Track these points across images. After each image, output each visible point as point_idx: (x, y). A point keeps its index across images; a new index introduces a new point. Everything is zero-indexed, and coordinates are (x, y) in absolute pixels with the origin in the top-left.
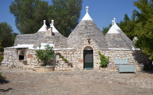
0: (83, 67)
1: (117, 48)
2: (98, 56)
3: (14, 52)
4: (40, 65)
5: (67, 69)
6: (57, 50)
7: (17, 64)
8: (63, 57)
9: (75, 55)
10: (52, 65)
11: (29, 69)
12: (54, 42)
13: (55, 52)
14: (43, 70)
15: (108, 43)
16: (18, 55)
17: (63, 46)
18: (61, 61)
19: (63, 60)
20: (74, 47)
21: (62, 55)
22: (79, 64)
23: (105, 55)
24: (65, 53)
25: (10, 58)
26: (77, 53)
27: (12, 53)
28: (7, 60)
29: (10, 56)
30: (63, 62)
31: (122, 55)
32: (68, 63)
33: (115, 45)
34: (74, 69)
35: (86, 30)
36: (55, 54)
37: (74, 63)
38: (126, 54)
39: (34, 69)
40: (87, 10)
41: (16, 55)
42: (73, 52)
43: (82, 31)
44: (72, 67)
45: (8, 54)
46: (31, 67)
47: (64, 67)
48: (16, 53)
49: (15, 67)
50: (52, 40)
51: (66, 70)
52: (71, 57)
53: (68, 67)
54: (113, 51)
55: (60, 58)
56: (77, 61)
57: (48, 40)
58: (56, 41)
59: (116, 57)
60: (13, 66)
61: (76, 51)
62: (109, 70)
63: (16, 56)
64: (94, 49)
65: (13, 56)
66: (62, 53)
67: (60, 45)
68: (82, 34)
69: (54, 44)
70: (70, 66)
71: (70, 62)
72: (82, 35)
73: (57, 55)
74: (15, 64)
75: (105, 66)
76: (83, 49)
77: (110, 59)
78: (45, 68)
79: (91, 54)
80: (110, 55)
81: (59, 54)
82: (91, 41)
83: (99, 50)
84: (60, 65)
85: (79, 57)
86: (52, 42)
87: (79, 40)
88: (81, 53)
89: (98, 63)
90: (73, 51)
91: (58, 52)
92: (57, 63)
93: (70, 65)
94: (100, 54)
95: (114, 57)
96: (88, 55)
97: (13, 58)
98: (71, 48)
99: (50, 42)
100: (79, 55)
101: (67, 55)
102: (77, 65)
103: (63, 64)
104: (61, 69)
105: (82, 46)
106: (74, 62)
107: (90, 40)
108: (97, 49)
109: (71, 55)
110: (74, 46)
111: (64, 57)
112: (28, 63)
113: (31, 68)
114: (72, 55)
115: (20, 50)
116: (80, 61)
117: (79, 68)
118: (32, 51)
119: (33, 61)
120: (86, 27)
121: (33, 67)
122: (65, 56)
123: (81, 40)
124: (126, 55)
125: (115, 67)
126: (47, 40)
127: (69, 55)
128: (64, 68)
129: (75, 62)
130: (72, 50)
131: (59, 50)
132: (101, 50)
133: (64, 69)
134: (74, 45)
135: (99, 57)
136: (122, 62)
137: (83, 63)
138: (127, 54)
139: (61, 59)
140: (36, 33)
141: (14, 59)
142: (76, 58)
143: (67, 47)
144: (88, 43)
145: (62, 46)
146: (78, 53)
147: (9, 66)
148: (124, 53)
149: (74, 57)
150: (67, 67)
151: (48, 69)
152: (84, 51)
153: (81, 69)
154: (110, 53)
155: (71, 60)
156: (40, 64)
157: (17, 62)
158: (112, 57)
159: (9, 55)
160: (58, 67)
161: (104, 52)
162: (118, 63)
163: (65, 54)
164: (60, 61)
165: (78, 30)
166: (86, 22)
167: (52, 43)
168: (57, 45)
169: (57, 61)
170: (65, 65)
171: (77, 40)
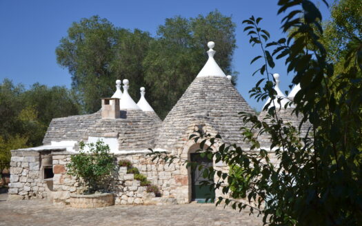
0: (187, 196)
2: (226, 168)
3: (33, 159)
4: (82, 192)
5: (146, 202)
6: (123, 155)
7: (41, 189)
8: (136, 172)
10: (109, 191)
11: (57, 200)
12: (120, 135)
13: (119, 159)
14: (83, 204)
16: (42, 167)
17: (144, 142)
18: (131, 180)
19: (135, 178)
20: (169, 146)
21: (135, 166)
22: (178, 188)
24: (143, 162)
25: (24, 174)
27: (29, 163)
28: (16, 180)
29: (25, 170)
30: (136, 184)
32: (147, 185)
34: (162, 201)
35: (201, 103)
36: (116, 164)
37: (164, 185)
39: (68, 201)
40: (211, 50)
41: (38, 166)
43: (192, 104)
45: (19, 164)
46: (62, 195)
47: (139, 195)
48: (38, 162)
49: (35, 195)
50: (115, 128)
51: (142, 204)
52: (158, 171)
53: (148, 197)
55: (128, 173)
56: (173, 182)
57: (106, 128)
58: (124, 132)
60: (31, 194)
63: (37, 171)
65: (31, 168)
66: (136, 161)
67: (134, 140)
69: (120, 138)
70: (153, 194)
71: (155, 183)
72: (190, 115)
73: (121, 166)
74: (35, 189)
75: (240, 193)
76: (186, 150)
78: (89, 198)
81: (128, 165)
82: (205, 130)
84: (128, 190)
85: (177, 172)
86: (115, 134)
87: (181, 128)
91: (124, 159)
92: (120, 187)
97: (31, 174)
98: (162, 148)
99: (110, 134)
100: (178, 166)
101: (149, 166)
102: (173, 191)
103: (134, 188)
104: (130, 200)
105: (185, 142)
106: (166, 182)
107: (204, 128)
109: (157, 165)
110: (169, 143)
111: (140, 172)
112: (55, 187)
113: (61, 198)
114: (161, 167)
115: (46, 156)
116: (179, 180)
117: (178, 198)
118: (64, 156)
119: (67, 181)
120: (202, 93)
121: (66, 195)
122: (144, 168)
126: (103, 129)
127: (153, 166)
128: (137, 199)
129: (168, 182)
131: (127, 155)
133: (137, 201)
135: (227, 172)
137: (188, 187)
139: (131, 176)
140: (96, 113)
141: (34, 177)
142: (170, 173)
145: (139, 143)
147: (21, 193)
149: (164, 170)
150: (144, 197)
151: (95, 200)
152: (192, 154)
153: (181, 202)
155: (158, 179)
156: (81, 188)
157: (41, 185)
159: (23, 166)
160: (124, 197)
163: (142, 163)
164: (129, 182)
165: (184, 103)
166: (206, 81)
167: (114, 137)
168: (127, 140)
169: (121, 182)
170: (140, 192)
171: (178, 127)
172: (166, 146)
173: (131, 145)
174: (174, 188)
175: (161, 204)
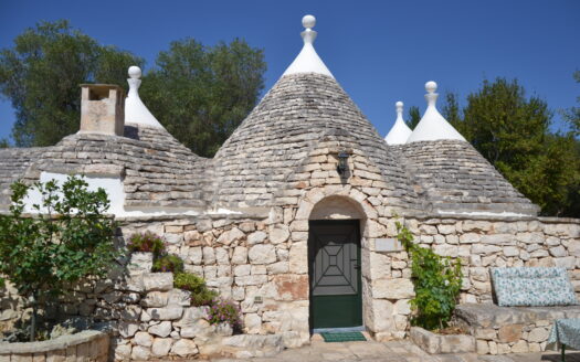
0: (306, 325)
1: (484, 208)
2: (398, 256)
5: (207, 350)
6: (138, 221)
8: (175, 267)
9: (258, 253)
12: (128, 172)
13: (127, 232)
15: (426, 185)
17: (185, 195)
18: (163, 291)
19: (175, 286)
20: (252, 204)
21: (171, 250)
22: (284, 306)
23: (438, 250)
24: (192, 241)
26: (266, 241)
30: (176, 301)
31: (530, 248)
32: (210, 303)
33: (466, 193)
34: (251, 345)
36: (122, 244)
37: (249, 300)
38: (549, 241)
40: (308, 30)
42: (247, 233)
43: (290, 117)
44: (238, 329)
47: (186, 331)
50: (115, 156)
51: (196, 356)
52: (234, 265)
53: (211, 335)
54: (478, 225)
55: (154, 270)
56: (271, 291)
57: (93, 155)
58: (139, 167)
59: (500, 261)
61: (260, 225)
62: (482, 345)
64: (370, 212)
66: (173, 238)
67: (162, 187)
68: (293, 131)
69: (127, 180)
70: (227, 327)
71: (225, 294)
72: (293, 138)
73: (136, 250)
75: (443, 316)
76: (305, 211)
77: (464, 271)
79: (346, 246)
80: (463, 251)
81: (154, 246)
82: (351, 167)
83: (401, 221)
84: (156, 318)
85: (281, 266)
86: (115, 169)
87: (274, 164)
88: (296, 236)
89: (394, 301)
90: (247, 226)
91: (144, 231)
92: (132, 310)
93: (229, 318)
94: (408, 246)
95: (487, 260)
96: (332, 249)
98: (231, 207)
99: (102, 167)
100: (282, 252)
101: (209, 250)
102: (271, 313)
103: (174, 311)
104: (161, 347)
105: (302, 192)
106: (252, 293)
108: (388, 211)
109: (231, 248)
110: (248, 197)
111: (187, 267)
114: (240, 253)
116: (288, 286)
117: (285, 333)
120: (308, 99)
122: (196, 256)
123: (290, 163)
124: (553, 250)
125: (519, 324)
126: (83, 155)
127: (221, 250)
128: (182, 342)
129: (260, 293)
130: (236, 221)
131: (151, 221)
132: (413, 222)
133: (182, 348)
134: (251, 194)
135: (402, 265)
136: (542, 289)
137: (307, 303)
138: (557, 242)
139: (166, 279)
142: (263, 270)
143: (208, 203)
144: (337, 178)
145: (174, 195)
146: (278, 236)
148: (540, 238)
149: (249, 261)
150: (202, 337)
152: (311, 223)
153: (294, 343)
154: (466, 238)
155: (234, 284)
156: (7, 313)
158: (475, 258)
160: (142, 337)
161: (430, 229)
162: (521, 298)
163: (192, 243)
164: (160, 296)
165: (267, 118)
166: (308, 80)
167: (114, 177)
168: (147, 187)
169: (134, 296)
170: (190, 323)
171: (266, 164)
172: (242, 205)
173: (157, 198)
174: (274, 308)
175: (249, 354)
